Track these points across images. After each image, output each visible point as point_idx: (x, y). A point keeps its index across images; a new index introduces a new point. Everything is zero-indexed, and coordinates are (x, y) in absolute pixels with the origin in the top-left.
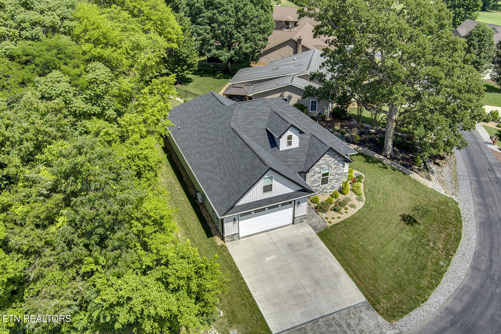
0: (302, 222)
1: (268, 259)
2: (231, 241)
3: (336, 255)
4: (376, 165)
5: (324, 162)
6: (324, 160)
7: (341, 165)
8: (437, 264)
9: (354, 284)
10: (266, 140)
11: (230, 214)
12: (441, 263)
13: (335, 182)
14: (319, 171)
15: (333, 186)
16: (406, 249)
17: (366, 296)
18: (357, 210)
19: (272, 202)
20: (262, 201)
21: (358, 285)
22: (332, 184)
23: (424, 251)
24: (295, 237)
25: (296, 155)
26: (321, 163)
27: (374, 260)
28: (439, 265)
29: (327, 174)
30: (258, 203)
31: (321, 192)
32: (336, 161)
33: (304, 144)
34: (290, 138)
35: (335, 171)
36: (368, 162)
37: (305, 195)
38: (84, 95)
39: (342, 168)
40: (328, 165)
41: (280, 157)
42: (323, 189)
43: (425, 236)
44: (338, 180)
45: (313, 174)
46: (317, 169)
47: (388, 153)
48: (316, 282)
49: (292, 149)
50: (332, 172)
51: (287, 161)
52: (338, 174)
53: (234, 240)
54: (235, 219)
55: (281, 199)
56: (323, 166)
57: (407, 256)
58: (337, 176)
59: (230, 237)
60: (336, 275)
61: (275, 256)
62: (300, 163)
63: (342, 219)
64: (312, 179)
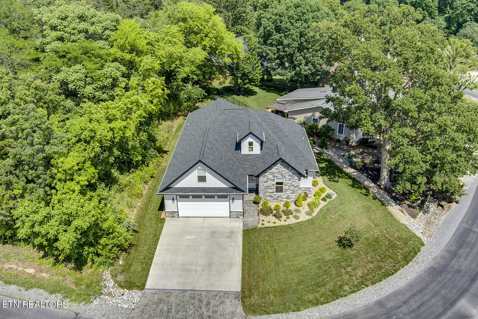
0: (238, 217)
1: (187, 237)
2: (171, 217)
3: (245, 250)
4: (359, 190)
5: (277, 171)
6: (277, 169)
7: (296, 178)
8: (341, 287)
9: (240, 276)
10: (233, 142)
11: (166, 192)
12: (346, 288)
13: (291, 193)
14: (273, 178)
15: (289, 196)
16: (317, 265)
17: (243, 288)
18: (298, 221)
19: (205, 191)
20: (196, 188)
21: (243, 278)
22: (288, 194)
23: (335, 272)
24: (223, 227)
25: (255, 160)
26: (274, 172)
27: (277, 264)
28: (342, 289)
29: (282, 183)
30: (192, 190)
31: (275, 199)
32: (290, 173)
33: (266, 153)
34: (251, 144)
35: (290, 182)
36: (353, 186)
37: (236, 192)
38: (96, 85)
39: (297, 181)
40: (282, 175)
41: (239, 159)
42: (278, 197)
43: (349, 261)
44: (293, 192)
45: (266, 180)
46: (271, 177)
47: (383, 183)
48: (210, 265)
49: (253, 155)
50: (287, 182)
51: (244, 164)
52: (293, 185)
53: (174, 217)
54: (173, 199)
55: (213, 191)
56: (276, 175)
57: (312, 271)
58: (292, 188)
59: (171, 214)
60: (231, 265)
61: (195, 237)
62: (255, 168)
63: (276, 225)
64: (266, 185)
